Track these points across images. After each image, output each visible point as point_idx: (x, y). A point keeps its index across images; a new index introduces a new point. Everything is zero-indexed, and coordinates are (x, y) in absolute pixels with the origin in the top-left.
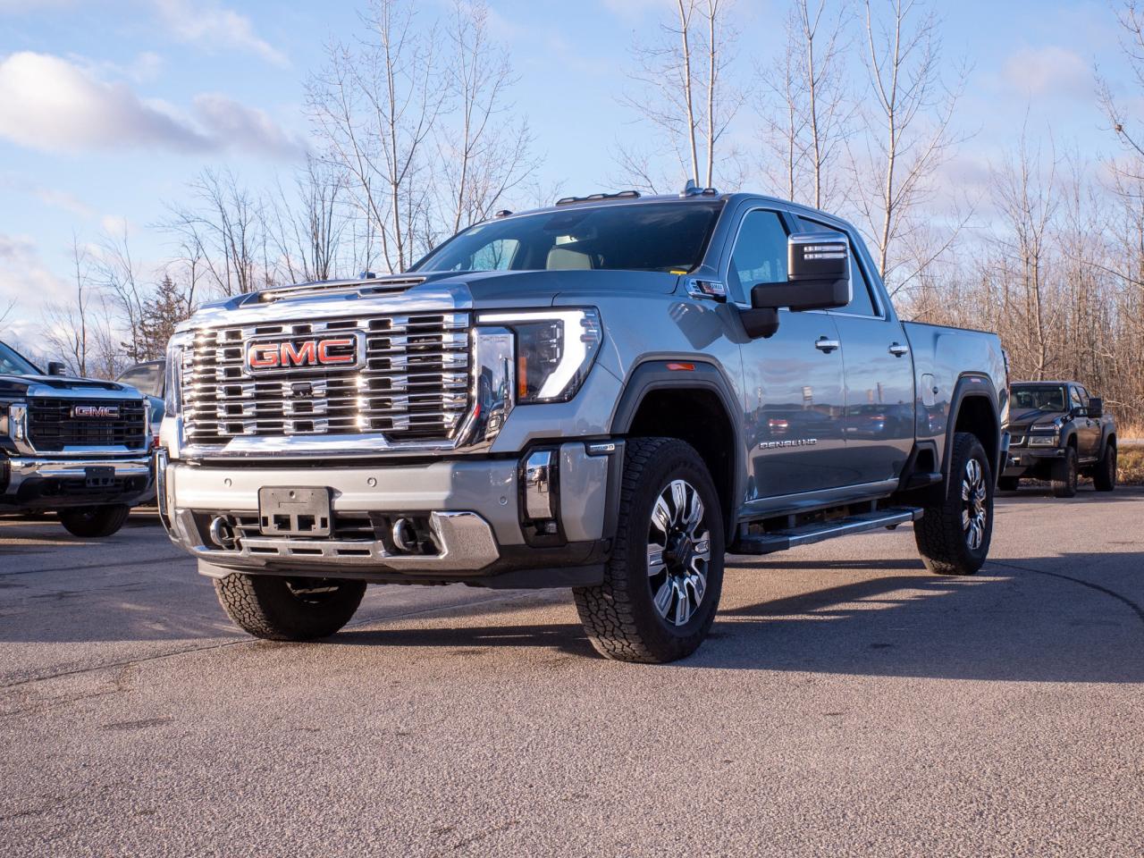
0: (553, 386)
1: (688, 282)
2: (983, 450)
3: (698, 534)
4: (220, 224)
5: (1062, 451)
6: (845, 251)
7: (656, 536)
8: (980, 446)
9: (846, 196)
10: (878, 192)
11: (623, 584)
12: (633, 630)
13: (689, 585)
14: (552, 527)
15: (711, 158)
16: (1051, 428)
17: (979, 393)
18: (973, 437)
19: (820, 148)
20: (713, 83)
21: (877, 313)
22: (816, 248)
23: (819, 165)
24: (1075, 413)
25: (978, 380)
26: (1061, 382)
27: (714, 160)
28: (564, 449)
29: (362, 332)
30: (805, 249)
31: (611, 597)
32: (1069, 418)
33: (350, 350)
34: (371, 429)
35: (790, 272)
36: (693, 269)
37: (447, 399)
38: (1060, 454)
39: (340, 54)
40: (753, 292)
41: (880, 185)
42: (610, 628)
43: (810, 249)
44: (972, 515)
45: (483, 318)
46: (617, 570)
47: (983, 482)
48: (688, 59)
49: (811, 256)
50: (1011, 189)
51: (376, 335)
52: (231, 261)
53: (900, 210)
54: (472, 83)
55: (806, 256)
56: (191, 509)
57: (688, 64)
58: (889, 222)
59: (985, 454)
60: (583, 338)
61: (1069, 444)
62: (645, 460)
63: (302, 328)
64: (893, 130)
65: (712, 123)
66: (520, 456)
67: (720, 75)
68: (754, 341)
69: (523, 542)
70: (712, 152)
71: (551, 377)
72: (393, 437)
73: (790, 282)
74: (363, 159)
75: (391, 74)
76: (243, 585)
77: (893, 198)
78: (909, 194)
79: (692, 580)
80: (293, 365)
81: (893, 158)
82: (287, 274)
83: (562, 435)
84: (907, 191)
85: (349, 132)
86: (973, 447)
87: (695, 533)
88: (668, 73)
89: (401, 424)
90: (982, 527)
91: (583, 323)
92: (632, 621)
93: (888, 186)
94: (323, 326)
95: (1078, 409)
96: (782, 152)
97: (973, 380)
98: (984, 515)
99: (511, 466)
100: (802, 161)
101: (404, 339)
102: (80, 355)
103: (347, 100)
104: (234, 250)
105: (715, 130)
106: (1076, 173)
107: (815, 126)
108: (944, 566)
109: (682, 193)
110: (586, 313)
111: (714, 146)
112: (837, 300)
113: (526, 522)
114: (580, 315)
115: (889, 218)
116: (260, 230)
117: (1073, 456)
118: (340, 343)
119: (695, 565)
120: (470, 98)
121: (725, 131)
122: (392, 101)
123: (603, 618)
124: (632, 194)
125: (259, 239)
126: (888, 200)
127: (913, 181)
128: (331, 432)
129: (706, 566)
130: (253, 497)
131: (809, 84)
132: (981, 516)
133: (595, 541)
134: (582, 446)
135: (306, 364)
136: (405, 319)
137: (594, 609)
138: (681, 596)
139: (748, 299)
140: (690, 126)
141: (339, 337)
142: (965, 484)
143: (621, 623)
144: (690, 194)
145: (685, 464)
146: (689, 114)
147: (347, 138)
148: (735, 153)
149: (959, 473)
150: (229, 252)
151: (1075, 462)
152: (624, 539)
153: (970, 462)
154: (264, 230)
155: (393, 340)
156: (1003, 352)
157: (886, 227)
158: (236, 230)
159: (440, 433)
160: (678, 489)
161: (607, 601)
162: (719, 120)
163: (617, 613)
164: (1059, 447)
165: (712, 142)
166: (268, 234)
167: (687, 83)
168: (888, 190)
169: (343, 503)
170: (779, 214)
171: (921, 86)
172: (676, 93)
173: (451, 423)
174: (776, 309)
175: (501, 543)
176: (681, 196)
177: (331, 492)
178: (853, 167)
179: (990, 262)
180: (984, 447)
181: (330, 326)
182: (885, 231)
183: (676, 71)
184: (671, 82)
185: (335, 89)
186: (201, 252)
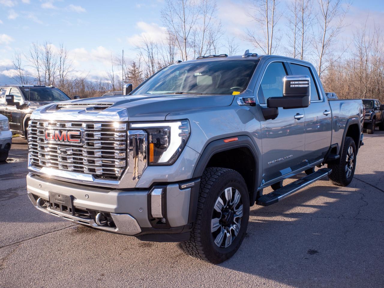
0: (165, 157)
1: (238, 99)
2: (354, 143)
3: (237, 208)
4: (147, 49)
5: (371, 121)
6: (308, 84)
7: (216, 215)
8: (353, 141)
9: (310, 42)
10: (320, 41)
11: (199, 239)
12: (204, 256)
13: (232, 229)
14: (164, 220)
15: (272, 31)
16: (368, 114)
17: (355, 123)
18: (351, 138)
19: (304, 29)
20: (274, 9)
21: (320, 99)
22: (296, 82)
23: (303, 33)
24: (376, 109)
25: (355, 119)
26: (372, 99)
27: (273, 32)
28: (169, 187)
29: (84, 129)
30: (291, 82)
32: (374, 110)
33: (79, 137)
34: (88, 172)
35: (284, 92)
36: (243, 90)
37: (117, 163)
38: (370, 121)
39: (170, 3)
40: (268, 100)
41: (321, 40)
42: (194, 253)
43: (293, 83)
44: (349, 166)
45: (134, 126)
46: (197, 233)
47: (353, 154)
48: (267, 2)
49: (293, 86)
50: (358, 39)
52: (149, 59)
53: (326, 47)
54: (205, 11)
55: (291, 86)
56: (31, 193)
57: (267, 4)
58: (323, 50)
59: (355, 144)
60: (180, 135)
61: (373, 118)
62: (212, 183)
63: (63, 125)
64: (326, 23)
65: (273, 21)
66: (149, 189)
67: (276, 7)
68: (267, 120)
69: (151, 226)
70: (273, 30)
71: (164, 153)
72: (96, 177)
73: (284, 97)
74: (176, 32)
75: (184, 8)
77: (325, 43)
78: (329, 42)
79: (233, 227)
80: (59, 140)
81: (325, 32)
82: (164, 62)
83: (168, 181)
84: (329, 41)
85: (173, 25)
86: (351, 142)
87: (236, 208)
88: (261, 7)
89: (99, 172)
90: (351, 169)
91: (180, 128)
92: (203, 253)
93: (323, 40)
94: (70, 124)
95: (376, 108)
96: (293, 30)
97: (353, 119)
98: (352, 165)
99: (145, 194)
100: (298, 32)
101: (99, 134)
102: (113, 83)
103: (172, 16)
104: (150, 56)
105: (274, 23)
106: (378, 34)
107: (303, 22)
108: (337, 183)
109: (243, 55)
110: (182, 122)
111: (273, 28)
112: (303, 105)
113: (151, 219)
114: (179, 124)
115: (323, 49)
116: (156, 51)
117: (374, 122)
119: (235, 221)
120: (205, 15)
121: (277, 23)
122: (184, 16)
123: (192, 249)
124: (224, 55)
125: (156, 53)
126: (323, 44)
127: (331, 38)
128: (74, 171)
129: (240, 220)
131: (302, 9)
132: (351, 166)
133: (184, 226)
134: (177, 186)
136: (100, 125)
137: (188, 246)
138: (228, 235)
139: (266, 102)
140: (267, 22)
141: (75, 131)
142: (347, 156)
143: (199, 253)
144: (246, 56)
145: (232, 181)
146: (267, 18)
147: (172, 27)
148: (279, 30)
149: (346, 152)
150: (149, 57)
151: (375, 123)
152: (200, 220)
153: (350, 148)
154: (157, 51)
155: (95, 134)
156: (363, 106)
157: (322, 52)
158: (150, 50)
160: (228, 192)
162: (275, 20)
163: (197, 249)
164: (370, 119)
165: (273, 27)
166: (159, 51)
167: (266, 10)
168: (323, 41)
169: (77, 203)
170: (283, 63)
171: (335, 9)
172: (263, 12)
173: (118, 174)
174: (277, 108)
175: (141, 227)
176: (243, 57)
177: (73, 198)
178: (313, 34)
179: (350, 60)
180: (354, 141)
181: (72, 125)
182: (321, 53)
183: (263, 6)
184: (262, 10)
185: (169, 13)
186: (142, 56)
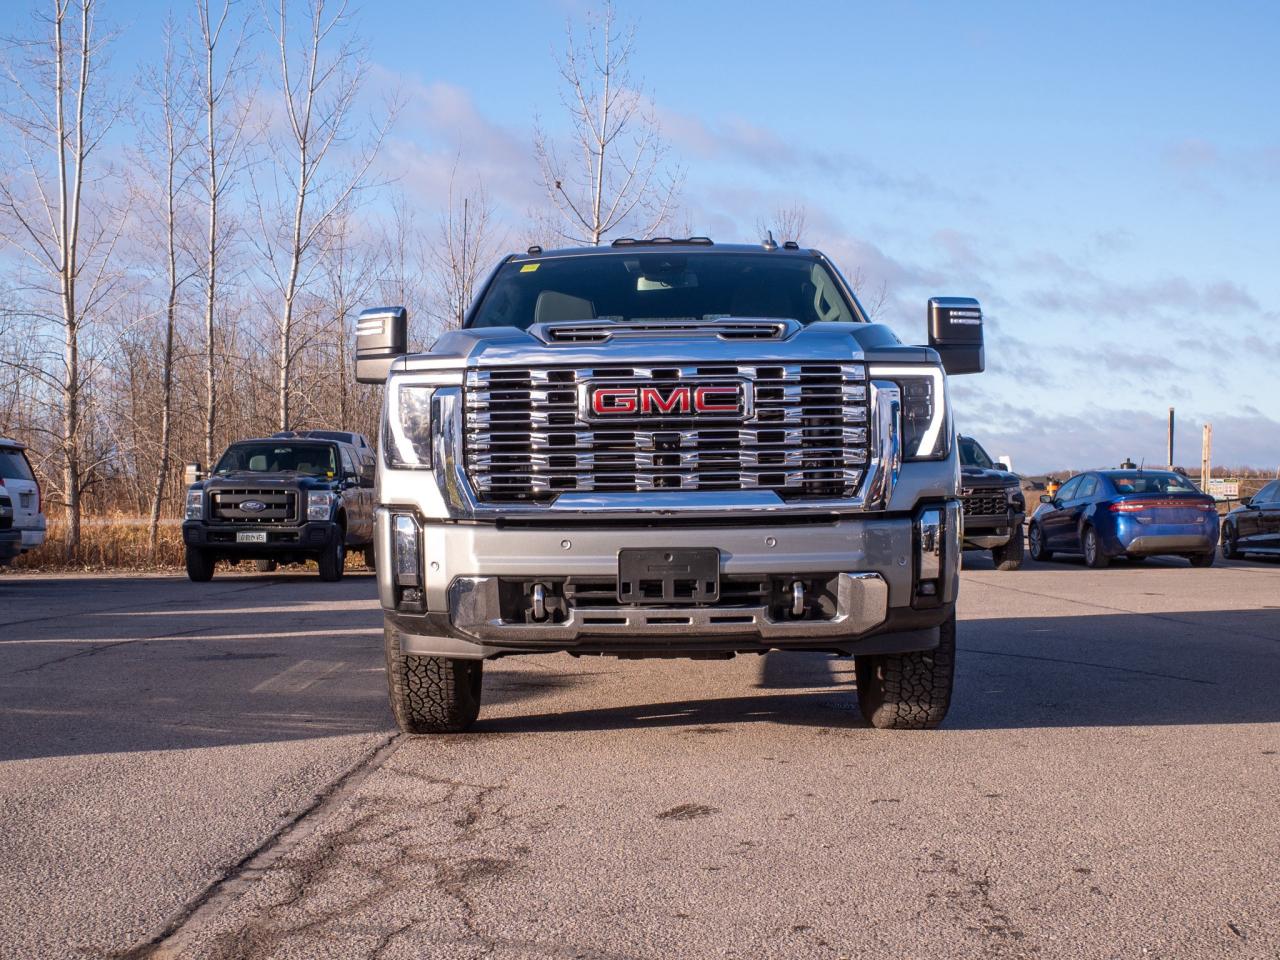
0: (927, 444)
10: (285, 234)
11: (946, 647)
15: (80, 176)
19: (218, 176)
22: (960, 313)
23: (215, 196)
28: (948, 508)
29: (750, 380)
30: (951, 313)
31: (930, 661)
33: (733, 399)
34: (755, 486)
37: (848, 454)
41: (287, 226)
42: (918, 692)
43: (955, 313)
45: (875, 371)
49: (956, 321)
51: (766, 383)
55: (952, 321)
56: (499, 576)
57: (61, 62)
63: (664, 374)
64: (304, 164)
65: (81, 137)
66: (914, 514)
69: (908, 603)
71: (926, 433)
72: (785, 494)
76: (439, 668)
80: (656, 412)
81: (303, 196)
89: (795, 479)
93: (297, 227)
94: (693, 371)
99: (907, 525)
101: (798, 389)
105: (84, 146)
107: (213, 151)
111: (83, 163)
113: (918, 583)
118: (715, 390)
121: (97, 147)
130: (614, 560)
131: (207, 101)
135: (676, 412)
136: (798, 368)
137: (908, 674)
140: (59, 136)
141: (716, 384)
155: (787, 391)
159: (836, 490)
161: (925, 664)
165: (82, 158)
167: (58, 84)
168: (296, 232)
169: (732, 566)
173: (854, 480)
175: (891, 606)
177: (719, 554)
181: (700, 371)
